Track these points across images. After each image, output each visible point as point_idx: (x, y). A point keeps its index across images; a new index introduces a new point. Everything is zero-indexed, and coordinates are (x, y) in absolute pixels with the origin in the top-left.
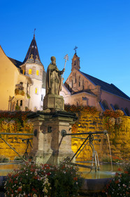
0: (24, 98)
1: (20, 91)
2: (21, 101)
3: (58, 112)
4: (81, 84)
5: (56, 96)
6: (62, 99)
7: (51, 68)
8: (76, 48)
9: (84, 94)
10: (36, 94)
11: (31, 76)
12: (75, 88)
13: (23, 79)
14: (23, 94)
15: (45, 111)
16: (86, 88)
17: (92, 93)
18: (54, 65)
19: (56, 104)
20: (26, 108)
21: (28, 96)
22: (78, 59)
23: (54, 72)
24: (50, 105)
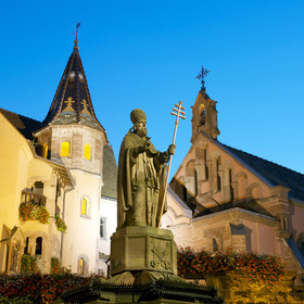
0: (47, 229)
1: (35, 211)
2: (39, 240)
3: (160, 283)
4: (225, 183)
5: (150, 231)
6: (168, 239)
7: (132, 144)
8: (204, 72)
9: (235, 216)
10: (85, 215)
11: (67, 163)
12: (206, 194)
13: (45, 171)
14: (43, 218)
15: (117, 280)
16: (240, 194)
17: (261, 211)
18: (143, 135)
19: (151, 257)
20: (55, 262)
21: (60, 224)
22: (212, 107)
23: (142, 157)
24: (132, 261)
